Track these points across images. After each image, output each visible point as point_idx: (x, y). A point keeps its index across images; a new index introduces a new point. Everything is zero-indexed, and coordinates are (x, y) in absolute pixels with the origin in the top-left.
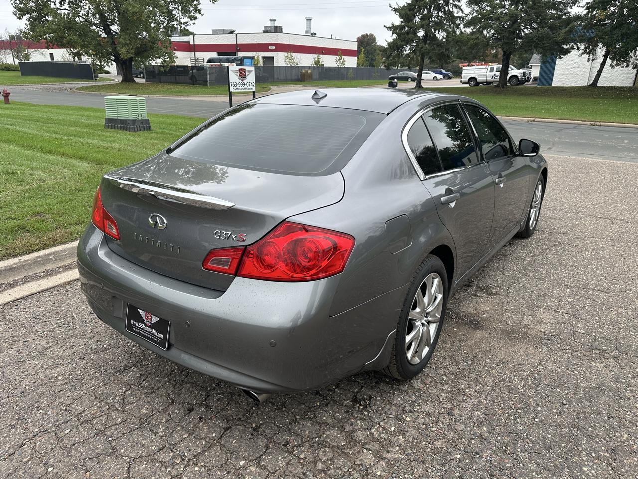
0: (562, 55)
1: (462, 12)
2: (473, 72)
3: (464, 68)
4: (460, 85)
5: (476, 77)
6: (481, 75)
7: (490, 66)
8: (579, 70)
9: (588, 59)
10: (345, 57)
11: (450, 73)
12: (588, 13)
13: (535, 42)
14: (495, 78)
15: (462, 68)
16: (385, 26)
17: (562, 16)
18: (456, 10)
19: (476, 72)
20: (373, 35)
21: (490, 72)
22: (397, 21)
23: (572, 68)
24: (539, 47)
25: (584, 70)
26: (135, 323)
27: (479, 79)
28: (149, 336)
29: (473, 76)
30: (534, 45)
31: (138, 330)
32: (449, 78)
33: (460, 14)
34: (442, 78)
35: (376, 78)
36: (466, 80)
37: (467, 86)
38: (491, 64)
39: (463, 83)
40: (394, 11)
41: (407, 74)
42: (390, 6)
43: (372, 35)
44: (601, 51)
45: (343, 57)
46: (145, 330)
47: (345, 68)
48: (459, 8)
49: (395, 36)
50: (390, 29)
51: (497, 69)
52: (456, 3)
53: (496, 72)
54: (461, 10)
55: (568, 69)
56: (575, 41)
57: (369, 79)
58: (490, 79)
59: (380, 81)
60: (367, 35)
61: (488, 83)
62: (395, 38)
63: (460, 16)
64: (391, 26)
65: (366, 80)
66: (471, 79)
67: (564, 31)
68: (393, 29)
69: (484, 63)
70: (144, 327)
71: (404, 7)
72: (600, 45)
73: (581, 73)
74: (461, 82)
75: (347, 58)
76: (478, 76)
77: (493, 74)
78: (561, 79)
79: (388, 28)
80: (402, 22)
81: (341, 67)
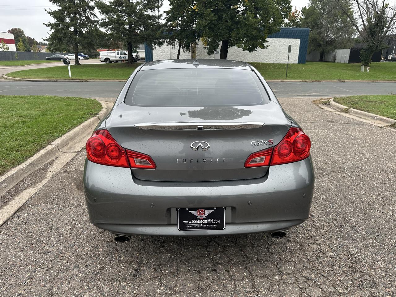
0: (161, 45)
1: (97, 18)
2: (106, 55)
3: (100, 52)
4: (100, 62)
5: (109, 58)
6: (112, 57)
7: (116, 51)
8: (165, 53)
9: (172, 47)
10: (8, 44)
11: (87, 56)
12: (166, 23)
13: (145, 37)
14: (120, 58)
15: (99, 52)
16: (44, 24)
17: (155, 23)
18: (93, 16)
19: (108, 55)
20: (21, 30)
21: (117, 55)
22: (53, 21)
23: (161, 53)
24: (148, 40)
25: (167, 54)
26: (187, 222)
27: (111, 59)
28: (204, 226)
29: (107, 57)
30: (145, 39)
31: (192, 225)
32: (87, 59)
33: (96, 19)
34: (83, 58)
35: (36, 59)
36: (103, 59)
37: (105, 63)
38: (116, 50)
39: (102, 62)
40: (49, 14)
41: (59, 56)
42: (46, 10)
43: (19, 30)
44: (177, 43)
45: (6, 44)
46: (199, 223)
47: (9, 51)
48: (95, 15)
49: (53, 30)
50: (48, 25)
51: (120, 53)
52: (91, 12)
53: (121, 54)
54: (96, 16)
55: (159, 53)
56: (165, 38)
57: (31, 60)
58: (118, 59)
59: (40, 61)
60: (16, 29)
61: (117, 61)
62: (54, 32)
63: (95, 20)
64: (49, 24)
65: (28, 60)
66: (106, 59)
67: (159, 32)
68: (50, 25)
69: (112, 49)
70: (198, 221)
71: (55, 11)
72: (177, 40)
73: (166, 55)
74: (100, 61)
75: (9, 45)
76: (110, 57)
77: (119, 56)
78: (157, 58)
79: (47, 25)
80: (56, 21)
81: (5, 52)
